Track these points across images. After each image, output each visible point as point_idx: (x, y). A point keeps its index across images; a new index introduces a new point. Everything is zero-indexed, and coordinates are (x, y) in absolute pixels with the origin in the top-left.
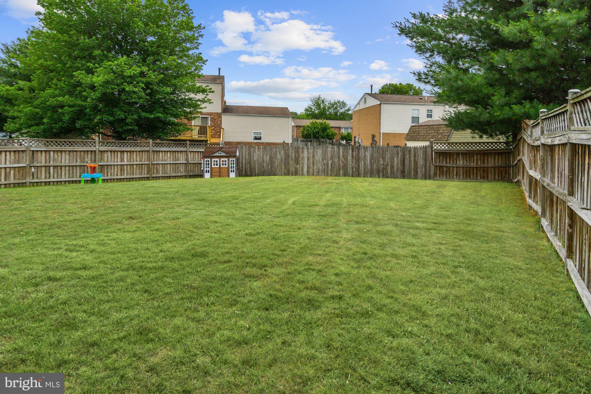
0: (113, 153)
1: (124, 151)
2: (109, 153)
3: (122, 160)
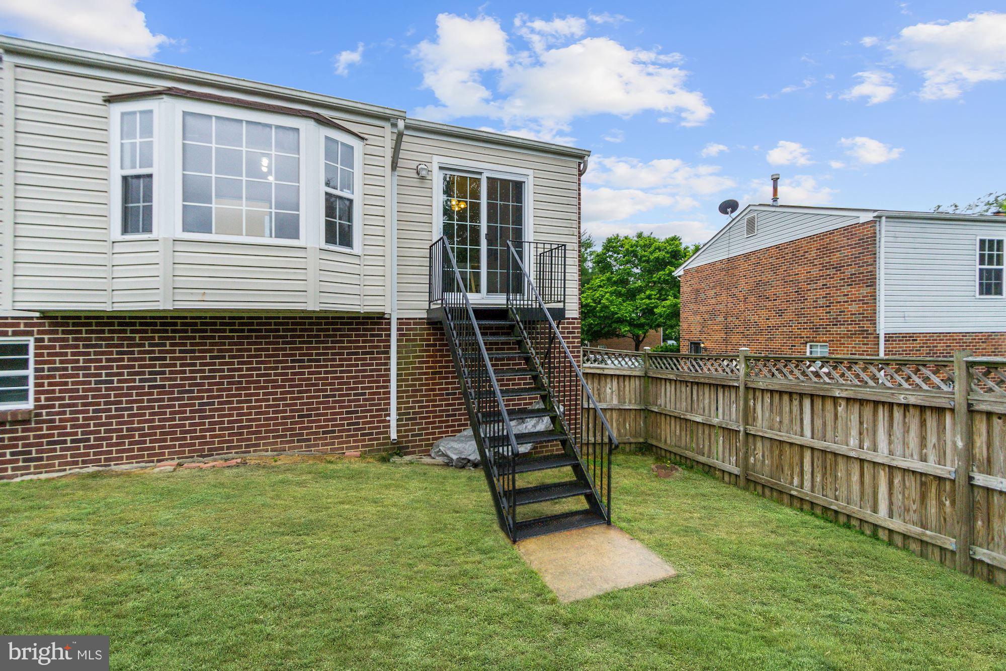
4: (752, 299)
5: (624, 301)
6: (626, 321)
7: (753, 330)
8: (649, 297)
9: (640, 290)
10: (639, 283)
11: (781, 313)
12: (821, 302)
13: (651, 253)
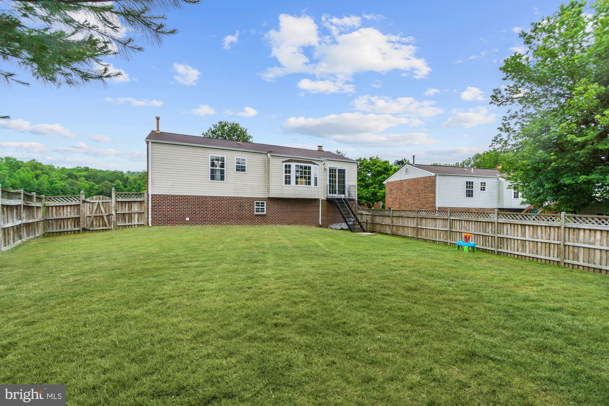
0: (512, 226)
1: (525, 225)
2: (509, 226)
3: (524, 234)
4: (407, 194)
5: (364, 189)
6: (364, 198)
7: (407, 205)
8: (375, 188)
9: (371, 184)
10: (370, 181)
11: (414, 200)
12: (424, 197)
13: (376, 168)
